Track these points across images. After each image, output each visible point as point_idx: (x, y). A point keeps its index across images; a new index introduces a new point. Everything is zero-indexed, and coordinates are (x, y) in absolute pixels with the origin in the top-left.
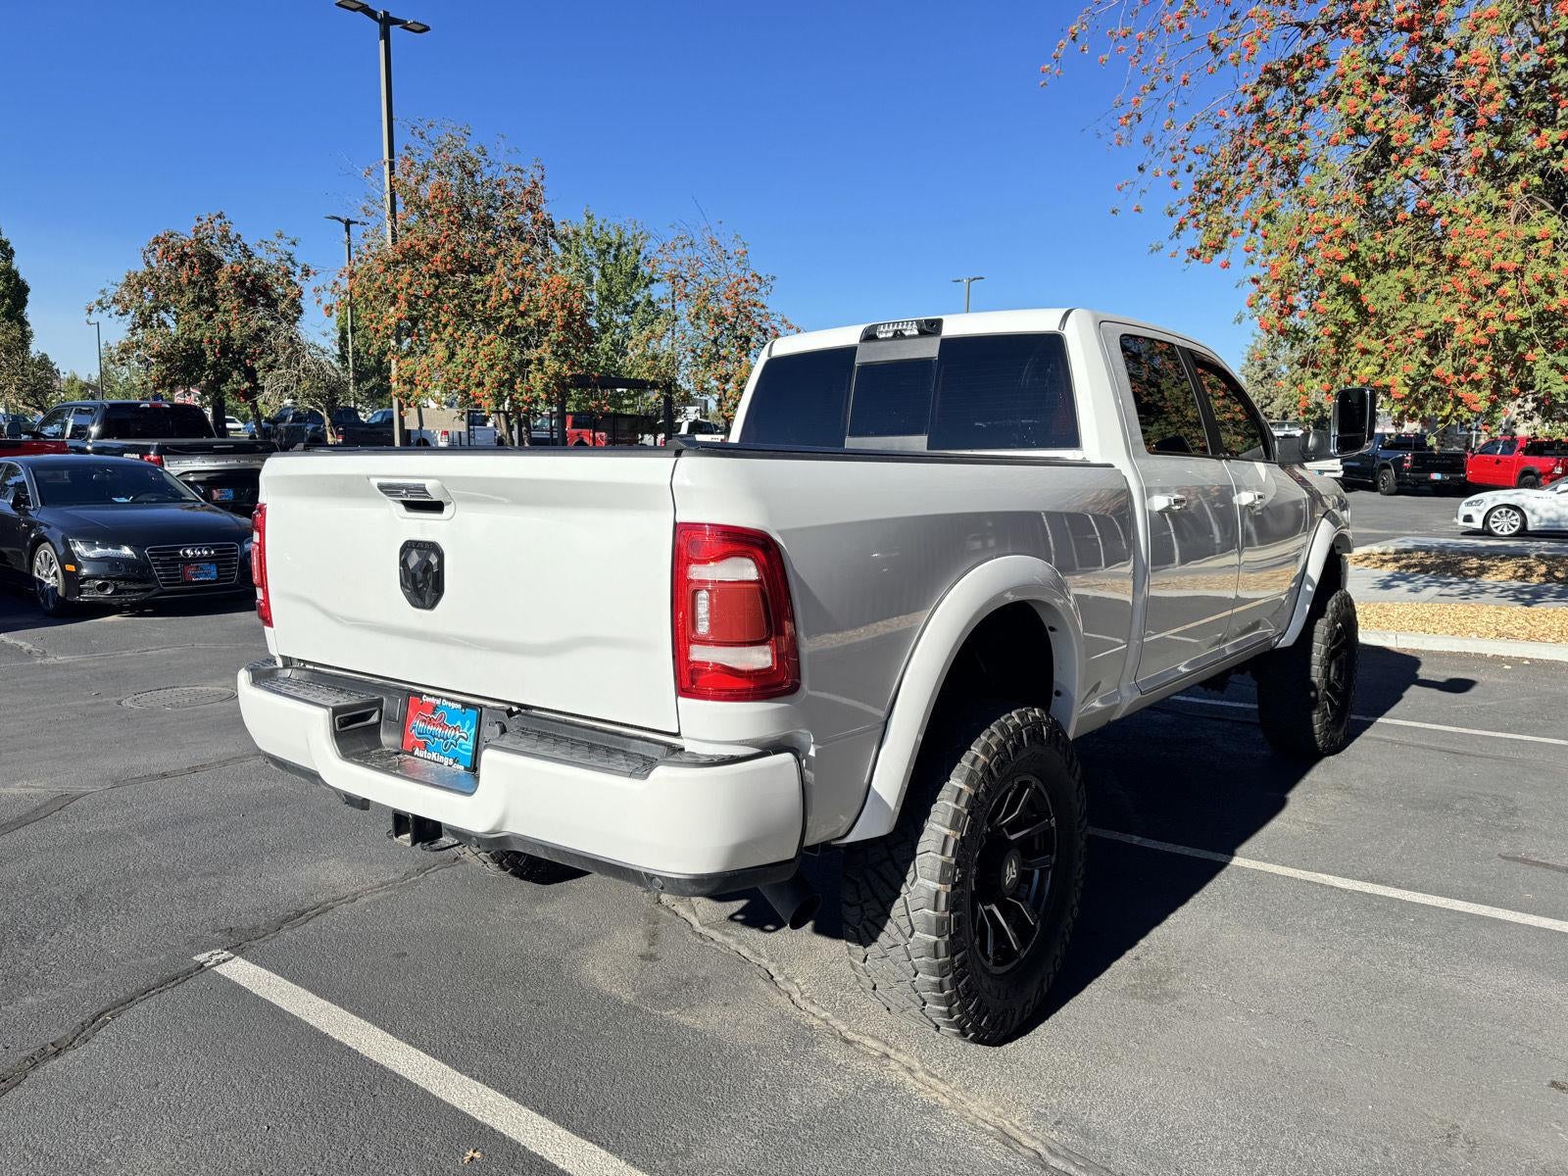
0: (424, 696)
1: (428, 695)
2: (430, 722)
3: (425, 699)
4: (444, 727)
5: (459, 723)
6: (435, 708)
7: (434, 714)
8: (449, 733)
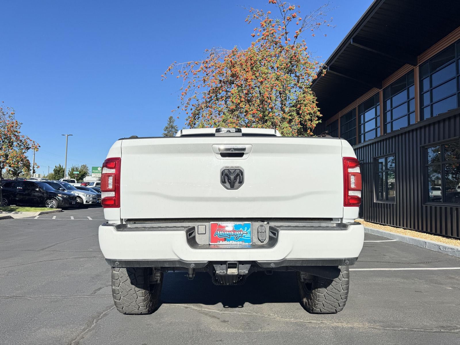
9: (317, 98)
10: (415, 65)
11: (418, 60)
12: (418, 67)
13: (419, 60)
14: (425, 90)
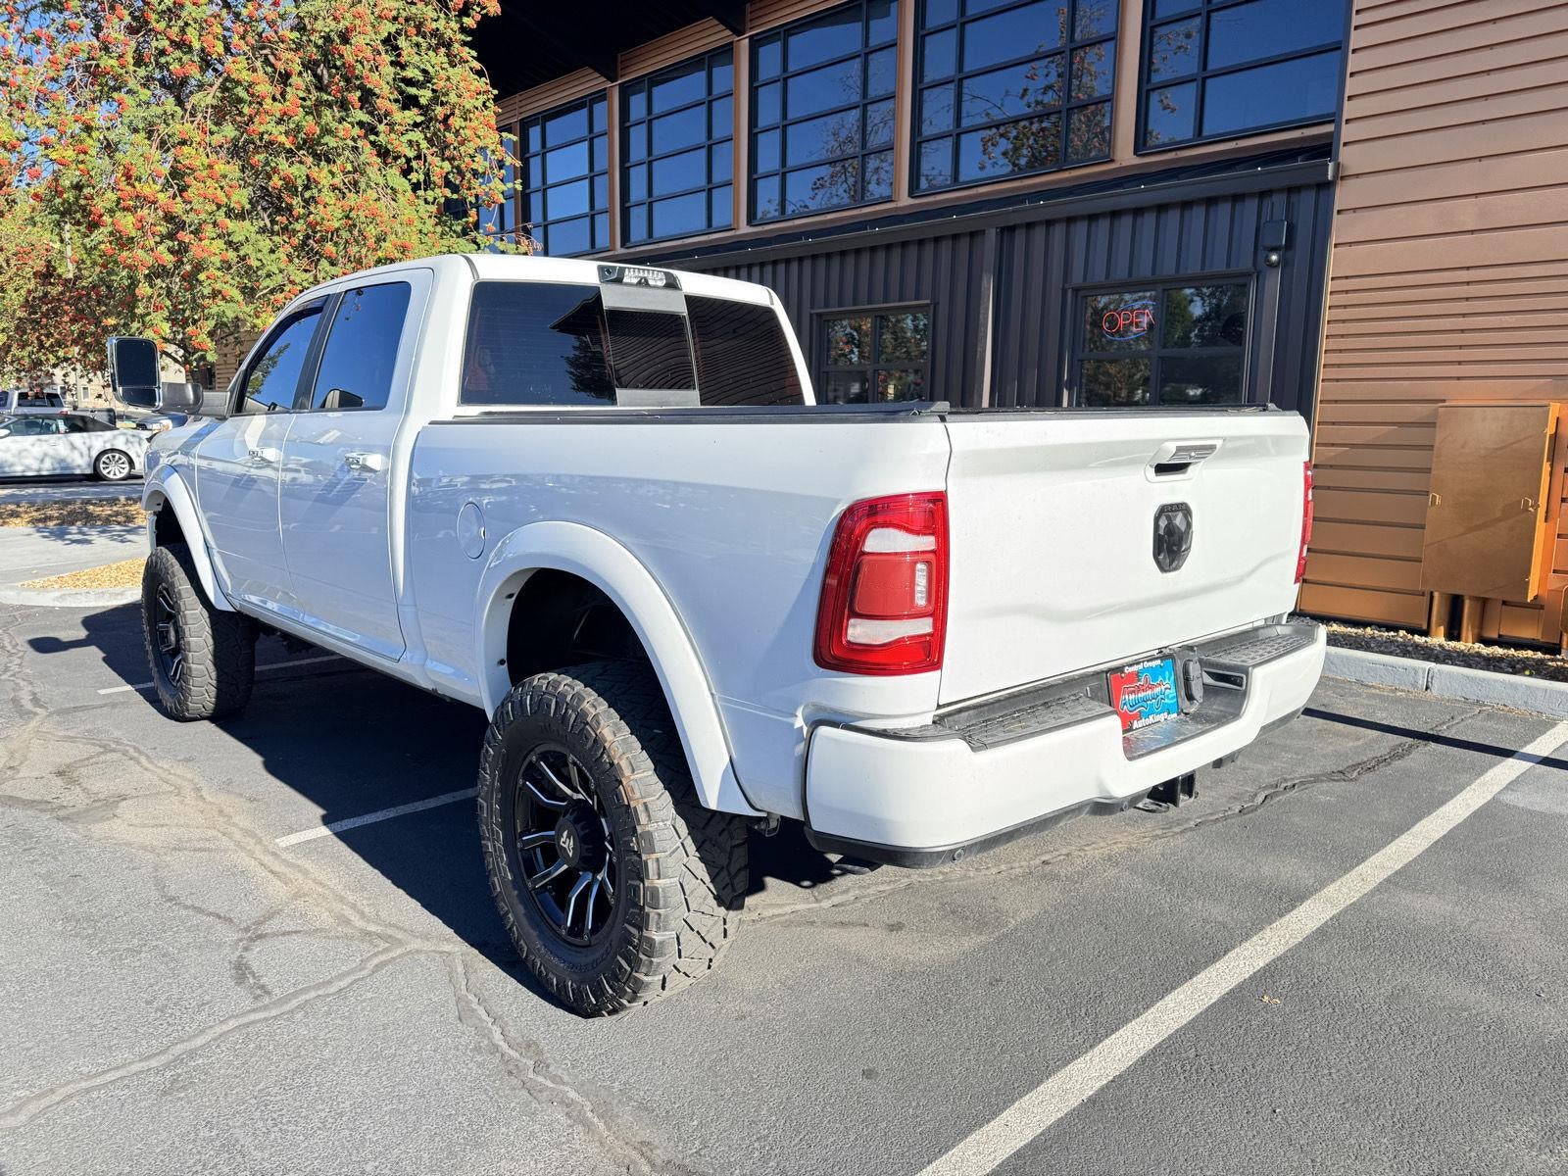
0: (1127, 668)
1: (1130, 665)
2: (1139, 689)
3: (1128, 670)
4: (1151, 687)
5: (1160, 678)
6: (1137, 674)
7: (1139, 680)
8: (1157, 690)
9: (496, 92)
10: (739, 33)
11: (749, 16)
12: (747, 40)
13: (751, 20)
14: (763, 121)
